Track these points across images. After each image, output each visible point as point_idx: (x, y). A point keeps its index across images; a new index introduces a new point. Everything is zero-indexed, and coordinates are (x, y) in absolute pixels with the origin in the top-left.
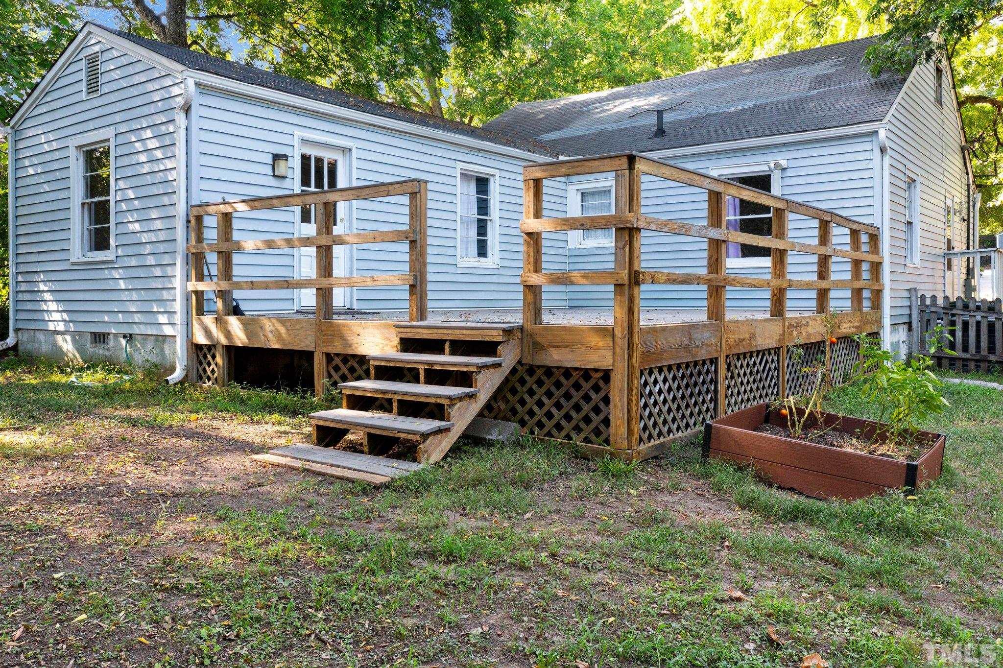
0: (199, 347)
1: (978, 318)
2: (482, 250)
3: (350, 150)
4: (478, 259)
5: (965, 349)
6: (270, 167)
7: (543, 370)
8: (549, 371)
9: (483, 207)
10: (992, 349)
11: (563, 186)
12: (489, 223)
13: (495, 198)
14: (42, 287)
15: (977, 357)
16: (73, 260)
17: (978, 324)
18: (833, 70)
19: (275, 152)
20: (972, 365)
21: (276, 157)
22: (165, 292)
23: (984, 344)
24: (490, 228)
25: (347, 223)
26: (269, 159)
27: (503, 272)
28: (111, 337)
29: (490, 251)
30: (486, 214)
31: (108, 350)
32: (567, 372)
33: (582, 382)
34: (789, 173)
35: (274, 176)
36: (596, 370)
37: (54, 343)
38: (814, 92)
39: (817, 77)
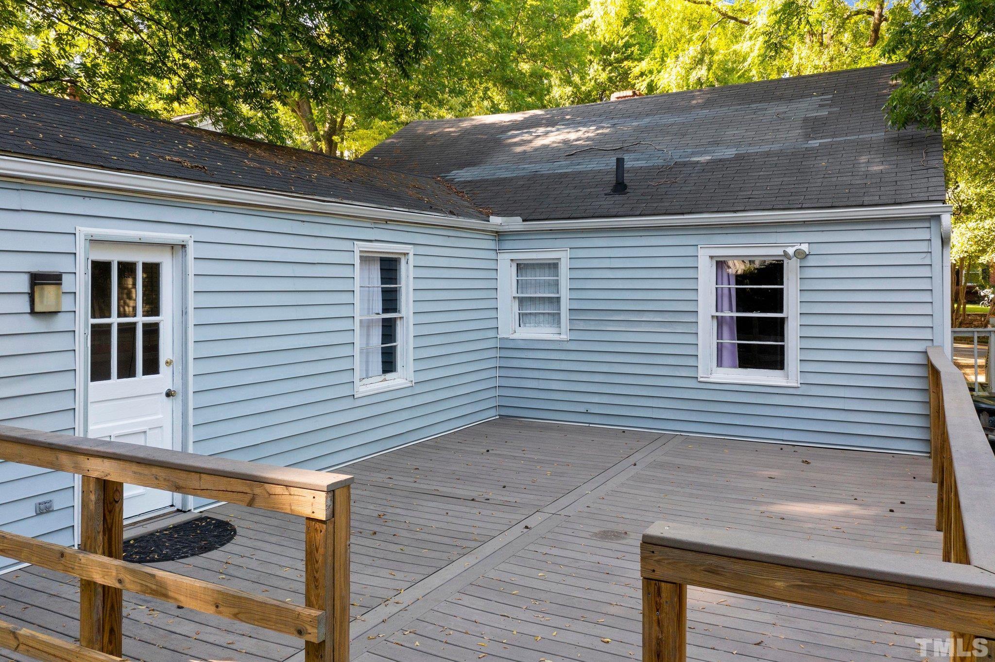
2: (389, 364)
3: (184, 246)
4: (383, 377)
6: (26, 298)
9: (390, 300)
11: (492, 255)
12: (398, 322)
13: (407, 286)
18: (824, 113)
19: (35, 269)
21: (38, 280)
24: (400, 331)
25: (178, 368)
26: (23, 283)
27: (418, 389)
29: (400, 360)
30: (395, 310)
34: (811, 261)
35: (33, 312)
38: (814, 143)
39: (806, 120)
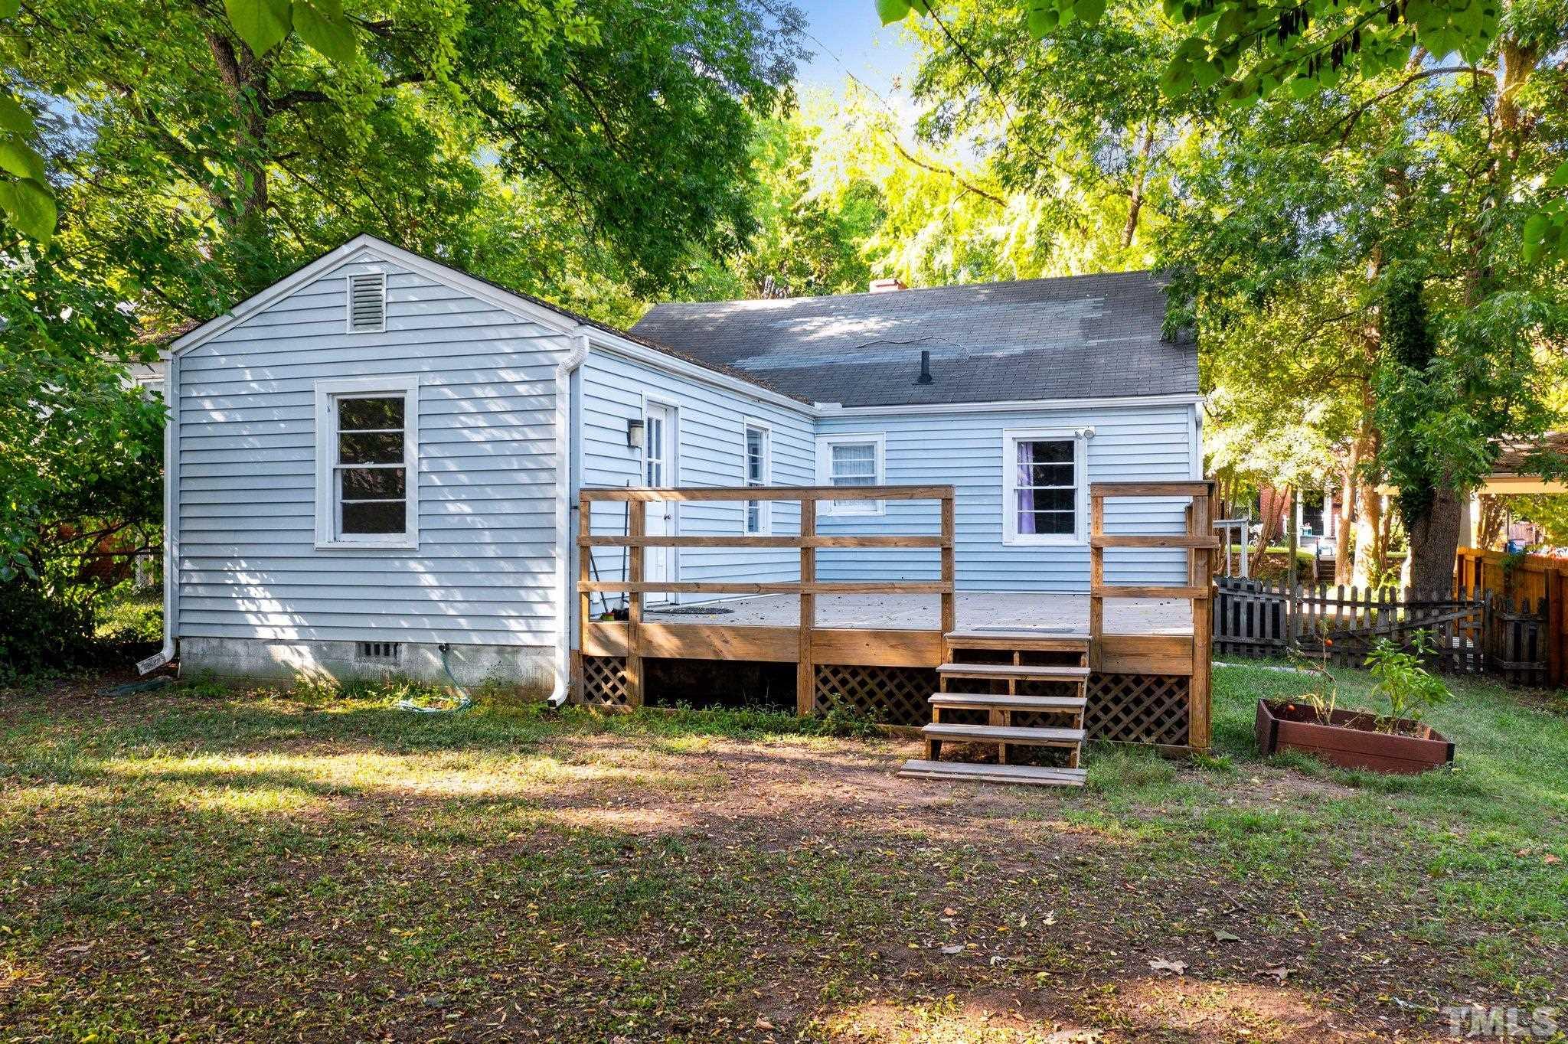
0: (589, 660)
1: (1263, 600)
3: (676, 408)
5: (1250, 633)
6: (627, 436)
7: (1110, 678)
8: (1117, 678)
10: (1276, 634)
14: (243, 578)
15: (1262, 642)
16: (319, 544)
17: (1263, 606)
20: (1257, 650)
21: (633, 424)
22: (522, 593)
23: (1269, 628)
26: (626, 426)
28: (404, 647)
29: (761, 523)
30: (756, 477)
31: (395, 664)
32: (1138, 679)
33: (1154, 687)
34: (1096, 441)
35: (629, 445)
36: (1170, 677)
37: (268, 657)
38: (1093, 343)
39: (1082, 321)
